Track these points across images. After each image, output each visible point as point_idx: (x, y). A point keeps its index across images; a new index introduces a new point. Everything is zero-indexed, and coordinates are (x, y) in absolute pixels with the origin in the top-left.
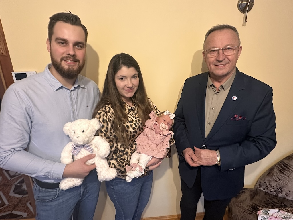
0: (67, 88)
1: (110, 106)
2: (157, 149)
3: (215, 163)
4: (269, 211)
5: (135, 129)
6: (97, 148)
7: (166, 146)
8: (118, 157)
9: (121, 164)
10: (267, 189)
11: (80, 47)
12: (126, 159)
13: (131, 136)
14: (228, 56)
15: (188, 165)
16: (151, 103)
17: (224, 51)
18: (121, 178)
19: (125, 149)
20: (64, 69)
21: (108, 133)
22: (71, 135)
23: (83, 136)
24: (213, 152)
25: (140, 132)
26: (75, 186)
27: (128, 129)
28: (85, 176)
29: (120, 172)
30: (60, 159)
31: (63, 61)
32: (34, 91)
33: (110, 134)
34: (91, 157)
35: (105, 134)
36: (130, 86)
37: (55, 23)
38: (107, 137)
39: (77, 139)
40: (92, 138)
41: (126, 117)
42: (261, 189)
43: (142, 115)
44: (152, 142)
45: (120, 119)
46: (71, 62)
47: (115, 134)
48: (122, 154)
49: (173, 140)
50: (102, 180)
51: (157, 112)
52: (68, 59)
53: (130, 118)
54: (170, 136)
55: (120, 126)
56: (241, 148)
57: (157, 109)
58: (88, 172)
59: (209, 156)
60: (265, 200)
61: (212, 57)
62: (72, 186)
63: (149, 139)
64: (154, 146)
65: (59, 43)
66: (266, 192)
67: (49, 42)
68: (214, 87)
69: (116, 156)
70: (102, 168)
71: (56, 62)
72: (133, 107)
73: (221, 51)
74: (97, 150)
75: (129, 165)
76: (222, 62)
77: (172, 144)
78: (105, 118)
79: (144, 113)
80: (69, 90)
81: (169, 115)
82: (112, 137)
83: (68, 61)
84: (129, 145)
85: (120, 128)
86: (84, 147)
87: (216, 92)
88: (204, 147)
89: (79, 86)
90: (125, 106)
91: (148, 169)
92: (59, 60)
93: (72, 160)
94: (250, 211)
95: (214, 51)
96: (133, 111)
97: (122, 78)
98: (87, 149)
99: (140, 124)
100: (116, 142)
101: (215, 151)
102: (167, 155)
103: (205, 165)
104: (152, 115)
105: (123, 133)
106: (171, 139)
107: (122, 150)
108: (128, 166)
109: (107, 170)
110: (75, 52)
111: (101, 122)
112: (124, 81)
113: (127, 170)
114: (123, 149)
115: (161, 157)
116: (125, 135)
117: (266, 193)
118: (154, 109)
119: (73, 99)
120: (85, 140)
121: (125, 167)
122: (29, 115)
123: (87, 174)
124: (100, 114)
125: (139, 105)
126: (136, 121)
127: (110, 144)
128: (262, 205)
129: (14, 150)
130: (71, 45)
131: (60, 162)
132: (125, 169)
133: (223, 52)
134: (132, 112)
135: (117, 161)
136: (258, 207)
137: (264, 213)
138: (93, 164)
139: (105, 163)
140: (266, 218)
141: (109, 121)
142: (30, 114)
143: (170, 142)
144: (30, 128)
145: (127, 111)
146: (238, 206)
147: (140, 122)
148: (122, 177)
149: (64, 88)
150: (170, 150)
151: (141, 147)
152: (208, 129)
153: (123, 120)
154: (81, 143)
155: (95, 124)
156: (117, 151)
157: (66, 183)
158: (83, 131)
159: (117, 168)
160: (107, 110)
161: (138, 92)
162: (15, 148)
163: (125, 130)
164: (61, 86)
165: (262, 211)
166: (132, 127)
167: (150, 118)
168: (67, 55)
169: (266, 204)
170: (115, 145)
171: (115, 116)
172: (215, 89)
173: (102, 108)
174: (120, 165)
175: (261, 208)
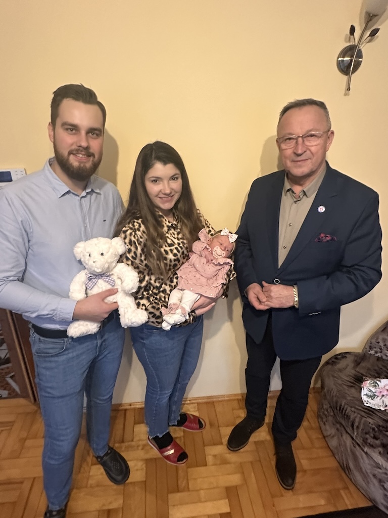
0: (76, 193)
1: (140, 221)
2: (207, 284)
3: (291, 304)
4: (380, 381)
5: (177, 255)
6: (121, 280)
7: (222, 279)
8: (151, 295)
9: (154, 305)
10: (381, 352)
11: (95, 135)
12: (163, 299)
13: (170, 265)
14: (310, 147)
15: (253, 308)
16: (201, 217)
17: (305, 139)
18: (155, 325)
19: (162, 284)
20: (73, 167)
21: (137, 261)
22: (86, 260)
23: (103, 260)
24: (289, 288)
25: (184, 261)
26: (89, 333)
27: (167, 256)
28: (103, 318)
29: (153, 317)
30: (68, 293)
31: (72, 155)
32: (31, 197)
33: (140, 262)
34: (112, 292)
35: (132, 262)
36: (168, 191)
37: (61, 101)
38: (136, 266)
39: (94, 265)
40: (114, 264)
41: (163, 237)
42: (372, 352)
43: (188, 235)
44: (202, 275)
45: (154, 241)
46: (84, 156)
47: (146, 262)
48: (157, 292)
49: (233, 273)
50: (126, 326)
51: (210, 231)
52: (79, 152)
53: (170, 239)
54: (228, 266)
55: (154, 252)
56: (328, 282)
57: (210, 226)
58: (107, 313)
59: (282, 294)
60: (376, 368)
61: (289, 148)
62: (85, 332)
63: (197, 271)
64: (203, 280)
65: (67, 129)
66: (380, 356)
67: (51, 128)
68: (293, 192)
69: (148, 294)
70: (127, 308)
71: (62, 157)
72: (174, 222)
73: (300, 140)
74: (121, 283)
75: (166, 307)
76: (302, 156)
77: (231, 279)
78: (133, 239)
79: (190, 232)
80: (79, 196)
81: (227, 236)
82: (142, 267)
83: (78, 155)
84: (168, 279)
85: (154, 254)
86: (102, 277)
87: (295, 200)
88: (277, 281)
89: (92, 190)
90: (162, 221)
91: (195, 313)
92: (65, 153)
93: (86, 296)
94: (351, 382)
95: (290, 139)
96: (175, 229)
97: (156, 180)
98: (107, 280)
99: (184, 249)
100: (148, 275)
101: (292, 287)
102: (223, 295)
103: (277, 306)
104: (202, 234)
105: (160, 261)
106: (230, 271)
107: (157, 286)
108: (165, 309)
109: (134, 311)
110: (88, 143)
111: (127, 244)
112: (159, 184)
113: (163, 315)
114: (158, 284)
115: (213, 295)
116: (162, 265)
117: (378, 359)
118: (206, 227)
119: (84, 209)
120: (104, 266)
121: (161, 310)
122: (26, 231)
123: (106, 316)
124: (125, 232)
125: (183, 220)
126: (179, 244)
127: (140, 277)
128: (370, 375)
129: (7, 280)
130: (83, 133)
131: (68, 297)
132: (161, 313)
133: (304, 141)
134: (172, 231)
135: (149, 301)
136: (364, 378)
137: (372, 385)
138: (115, 302)
139: (130, 301)
140: (374, 391)
141: (138, 243)
142: (28, 229)
143: (228, 276)
144: (26, 250)
145: (166, 229)
146: (334, 377)
147: (185, 246)
148: (157, 324)
149: (71, 194)
150: (227, 288)
151: (184, 281)
152: (282, 255)
153: (159, 242)
154: (99, 270)
155: (118, 245)
156: (150, 288)
157: (76, 328)
158: (102, 254)
159: (149, 311)
160: (137, 227)
161: (181, 201)
162: (8, 277)
163: (161, 257)
164: (68, 190)
165: (369, 382)
166: (172, 253)
167: (200, 239)
168: (77, 148)
169: (377, 373)
170: (147, 278)
171: (147, 235)
172: (295, 195)
173: (129, 224)
174: (153, 307)
175: (368, 378)
